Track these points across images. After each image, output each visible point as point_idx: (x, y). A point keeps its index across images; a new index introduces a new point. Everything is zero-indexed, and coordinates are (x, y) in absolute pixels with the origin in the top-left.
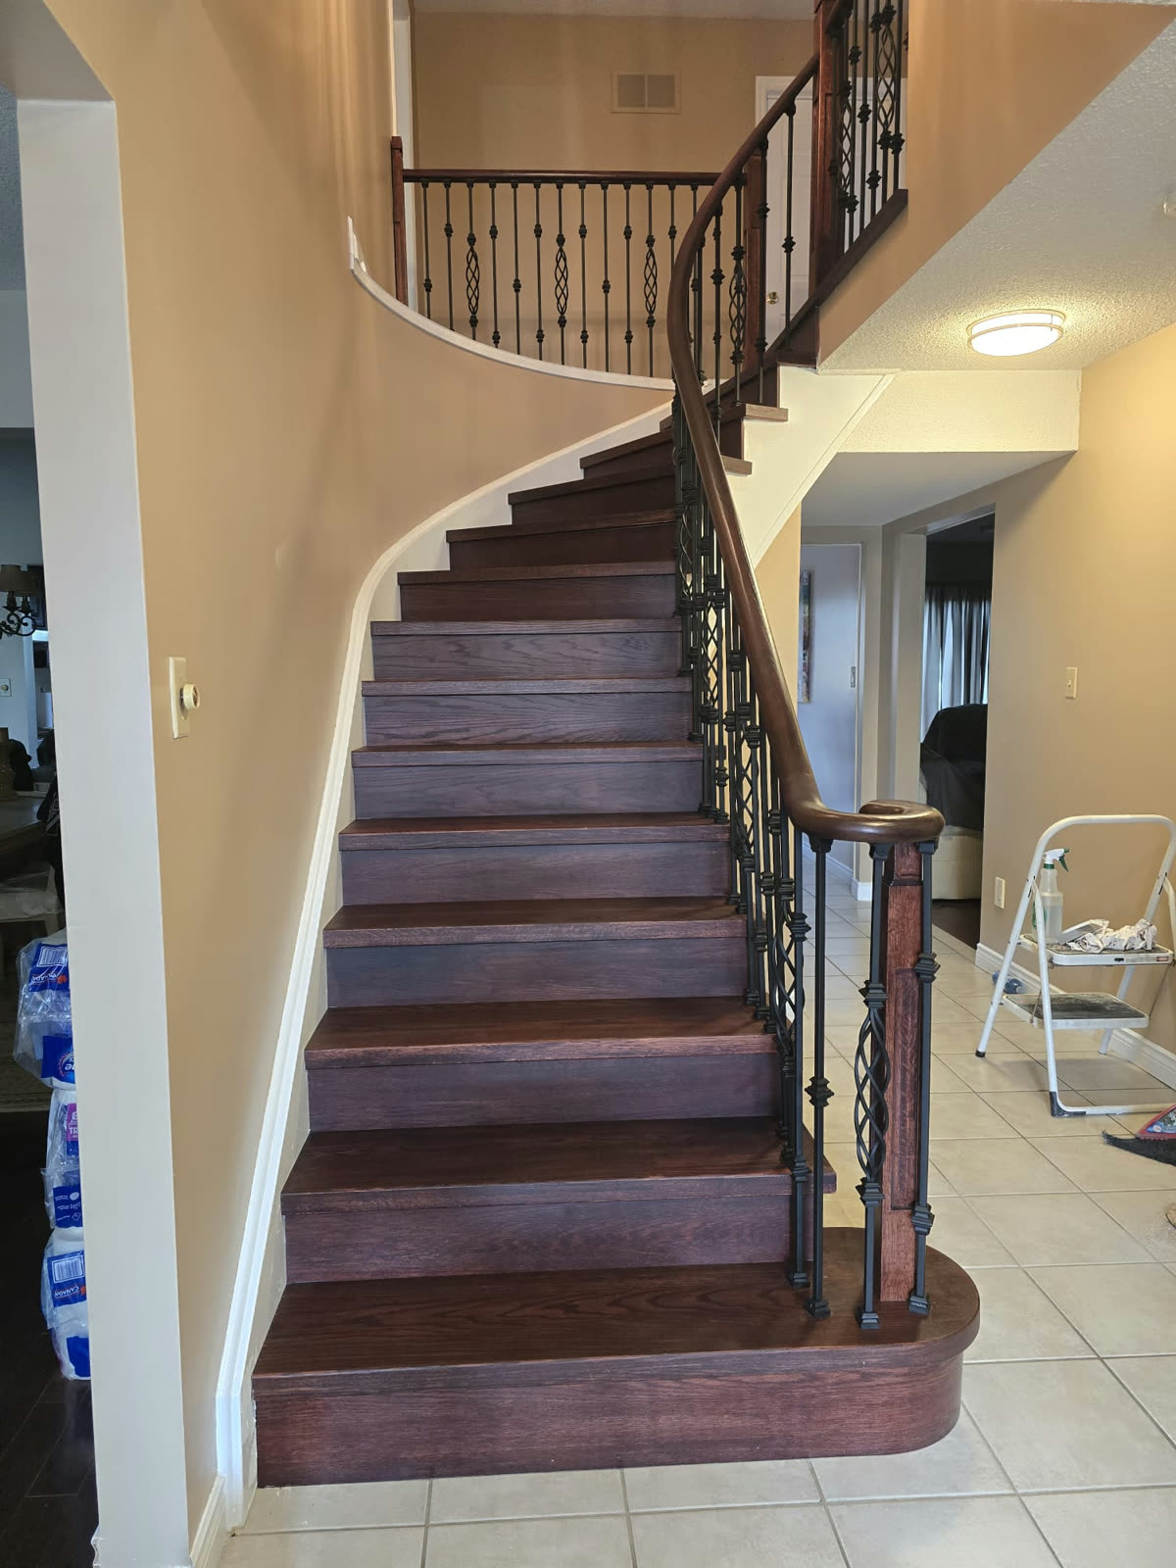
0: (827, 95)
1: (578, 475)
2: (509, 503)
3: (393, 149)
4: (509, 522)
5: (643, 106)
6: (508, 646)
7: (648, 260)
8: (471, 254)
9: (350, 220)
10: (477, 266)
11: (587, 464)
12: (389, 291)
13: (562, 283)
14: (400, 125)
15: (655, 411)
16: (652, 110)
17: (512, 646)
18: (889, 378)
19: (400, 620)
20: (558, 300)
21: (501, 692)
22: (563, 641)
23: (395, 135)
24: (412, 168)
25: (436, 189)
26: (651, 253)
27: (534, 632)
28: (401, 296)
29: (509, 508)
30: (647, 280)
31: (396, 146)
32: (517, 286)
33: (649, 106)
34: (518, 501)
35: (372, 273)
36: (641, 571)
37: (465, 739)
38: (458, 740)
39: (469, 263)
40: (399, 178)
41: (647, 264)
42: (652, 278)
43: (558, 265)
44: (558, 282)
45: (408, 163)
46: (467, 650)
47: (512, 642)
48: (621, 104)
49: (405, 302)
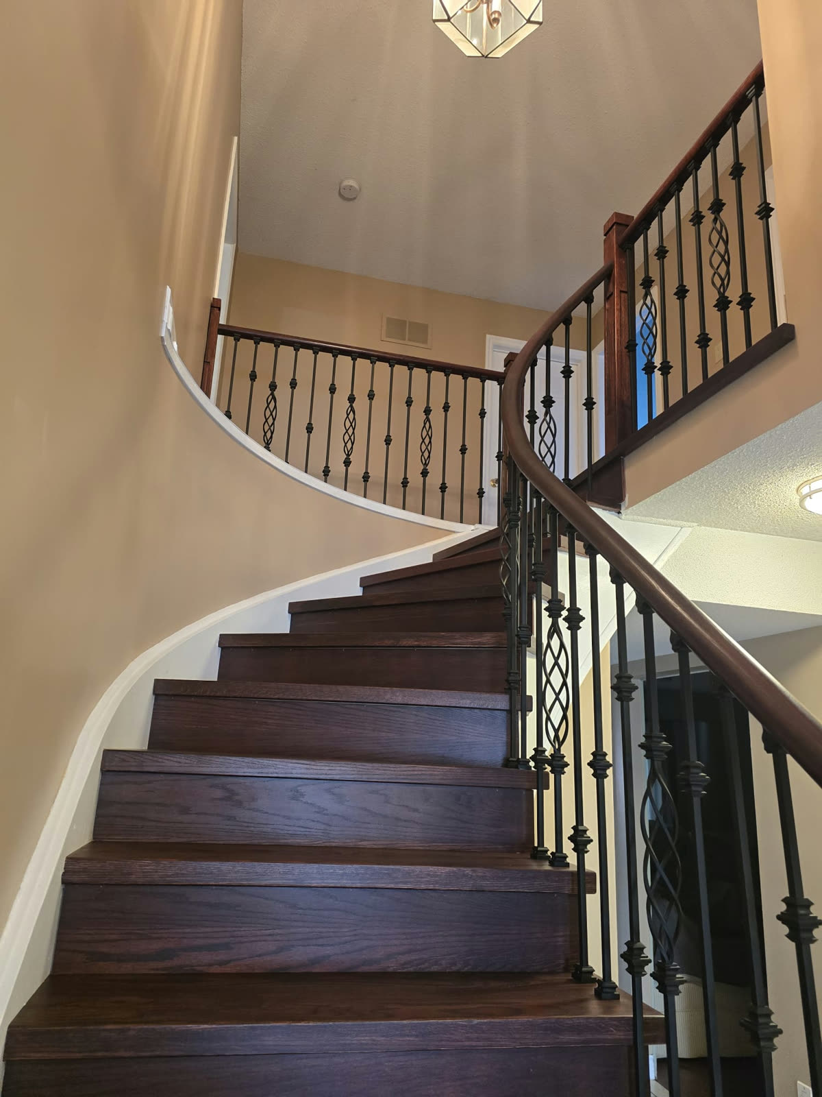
0: (621, 291)
1: (358, 592)
2: (289, 613)
3: (212, 306)
4: (286, 629)
5: (404, 340)
6: (296, 796)
7: (425, 424)
8: (271, 397)
9: (169, 290)
10: (275, 407)
11: (367, 583)
12: (196, 380)
13: (350, 431)
14: (220, 290)
15: (428, 545)
16: (410, 343)
17: (302, 795)
18: (687, 531)
19: (145, 748)
20: (346, 444)
21: (291, 883)
22: (372, 792)
23: (216, 297)
24: (225, 324)
25: (246, 345)
26: (428, 419)
27: (337, 777)
28: (205, 387)
29: (288, 617)
30: (423, 440)
31: (215, 306)
32: (310, 429)
33: (409, 340)
34: (299, 610)
35: (182, 354)
36: (466, 703)
37: (221, 963)
38: (210, 965)
39: (268, 404)
40: (215, 330)
41: (424, 427)
42: (427, 438)
43: (347, 417)
44: (347, 431)
45: (222, 321)
46: (237, 798)
47: (302, 789)
48: (388, 336)
49: (208, 394)
